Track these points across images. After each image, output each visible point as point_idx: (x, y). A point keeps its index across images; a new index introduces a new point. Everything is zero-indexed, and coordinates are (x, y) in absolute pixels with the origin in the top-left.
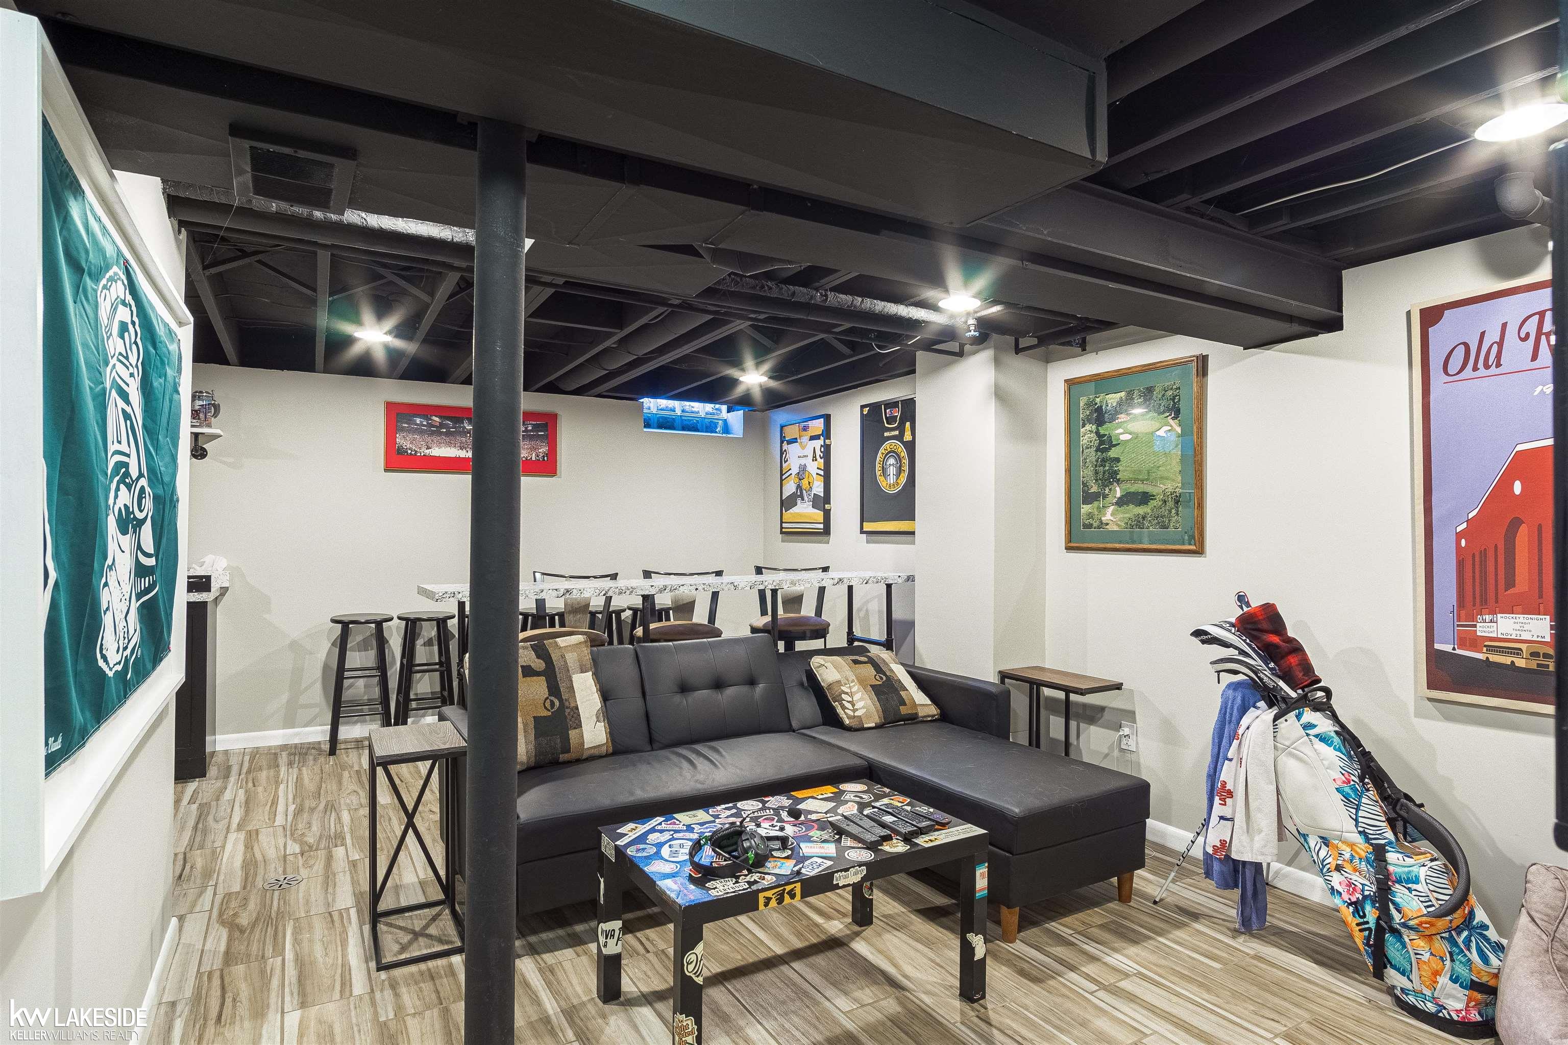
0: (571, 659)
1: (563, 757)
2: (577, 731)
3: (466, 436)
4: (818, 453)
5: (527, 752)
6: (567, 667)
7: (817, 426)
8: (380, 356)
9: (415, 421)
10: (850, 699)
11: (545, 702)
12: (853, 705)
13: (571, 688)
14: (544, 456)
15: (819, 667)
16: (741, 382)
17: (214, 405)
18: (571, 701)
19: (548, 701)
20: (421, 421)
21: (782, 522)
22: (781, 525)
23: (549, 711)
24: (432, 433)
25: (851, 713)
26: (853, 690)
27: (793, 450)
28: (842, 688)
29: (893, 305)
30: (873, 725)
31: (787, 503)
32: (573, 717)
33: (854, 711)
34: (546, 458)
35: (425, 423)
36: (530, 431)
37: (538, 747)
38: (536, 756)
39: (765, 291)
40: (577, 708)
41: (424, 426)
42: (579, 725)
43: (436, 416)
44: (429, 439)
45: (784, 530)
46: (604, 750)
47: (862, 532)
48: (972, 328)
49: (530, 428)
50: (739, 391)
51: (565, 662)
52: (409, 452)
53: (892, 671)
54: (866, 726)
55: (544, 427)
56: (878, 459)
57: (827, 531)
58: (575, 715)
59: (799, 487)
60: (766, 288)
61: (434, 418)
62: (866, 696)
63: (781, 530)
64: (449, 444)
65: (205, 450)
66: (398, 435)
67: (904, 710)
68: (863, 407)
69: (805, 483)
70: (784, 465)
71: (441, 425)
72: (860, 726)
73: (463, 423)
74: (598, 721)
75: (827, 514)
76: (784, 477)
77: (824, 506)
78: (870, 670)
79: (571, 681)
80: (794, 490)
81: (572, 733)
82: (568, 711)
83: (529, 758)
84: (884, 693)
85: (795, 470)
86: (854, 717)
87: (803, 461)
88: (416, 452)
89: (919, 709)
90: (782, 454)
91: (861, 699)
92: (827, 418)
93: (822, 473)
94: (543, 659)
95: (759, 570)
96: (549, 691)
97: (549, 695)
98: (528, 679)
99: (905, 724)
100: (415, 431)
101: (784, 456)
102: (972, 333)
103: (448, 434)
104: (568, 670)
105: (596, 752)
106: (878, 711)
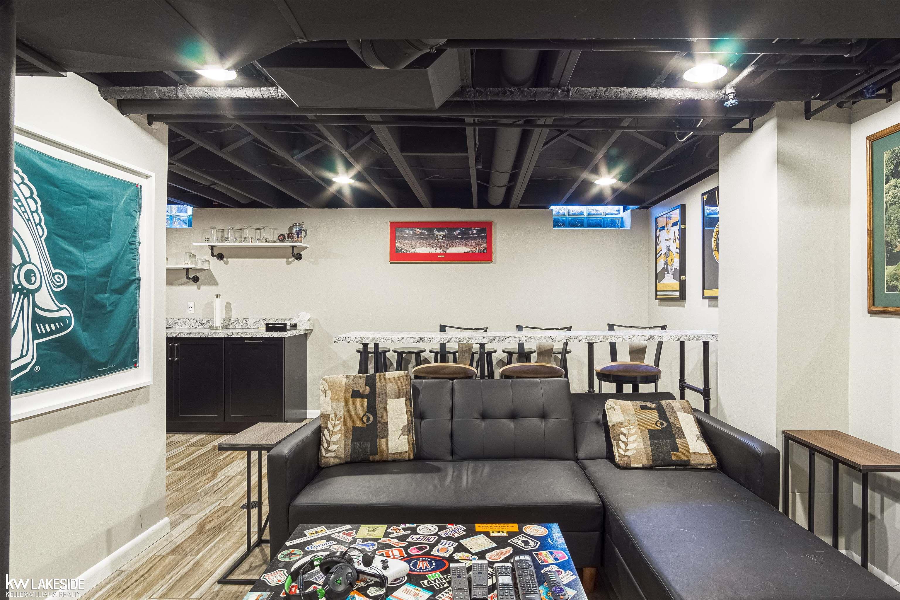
0: (391, 387)
1: (372, 458)
2: (384, 440)
3: (436, 240)
4: (677, 236)
5: (345, 451)
6: (386, 394)
7: (676, 215)
8: (347, 192)
9: (406, 232)
10: (625, 440)
11: (363, 417)
12: (626, 445)
13: (385, 409)
14: (484, 250)
15: (610, 409)
16: (595, 185)
17: (304, 230)
18: (383, 418)
19: (366, 416)
20: (409, 232)
21: (656, 291)
22: (656, 293)
23: (365, 423)
24: (416, 239)
25: (622, 452)
26: (630, 432)
27: (663, 235)
28: (622, 429)
29: (641, 89)
30: (640, 466)
31: (658, 277)
32: (382, 429)
33: (626, 450)
34: (485, 251)
35: (411, 233)
36: (475, 234)
37: (353, 448)
38: (351, 454)
39: (507, 96)
40: (387, 423)
41: (411, 235)
42: (386, 436)
43: (418, 228)
44: (414, 243)
45: (658, 297)
46: (406, 456)
47: (704, 298)
48: (731, 97)
49: (475, 232)
50: (594, 191)
51: (385, 390)
52: (403, 251)
53: (677, 418)
54: (633, 465)
55: (484, 231)
56: (713, 238)
57: (683, 297)
58: (385, 429)
59: (666, 263)
60: (508, 93)
61: (417, 230)
62: (640, 439)
63: (656, 297)
64: (425, 245)
65: (301, 255)
66: (396, 241)
67: (674, 456)
68: (703, 195)
69: (669, 262)
70: (658, 247)
71: (421, 234)
72: (628, 465)
73: (434, 232)
74: (403, 434)
75: (683, 284)
76: (658, 256)
77: (680, 278)
78: (654, 416)
79: (386, 403)
80: (663, 266)
81: (380, 442)
82: (379, 425)
83: (346, 455)
84: (658, 438)
85: (663, 252)
86: (624, 456)
87: (668, 244)
88: (407, 251)
89: (692, 457)
90: (656, 239)
91: (635, 441)
92: (683, 208)
93: (678, 251)
94: (369, 387)
95: (611, 327)
96: (367, 409)
97: (367, 412)
98: (355, 399)
99: (676, 469)
100: (406, 238)
101: (657, 240)
102: (732, 101)
103: (425, 239)
104: (386, 396)
105: (399, 457)
106: (647, 454)
